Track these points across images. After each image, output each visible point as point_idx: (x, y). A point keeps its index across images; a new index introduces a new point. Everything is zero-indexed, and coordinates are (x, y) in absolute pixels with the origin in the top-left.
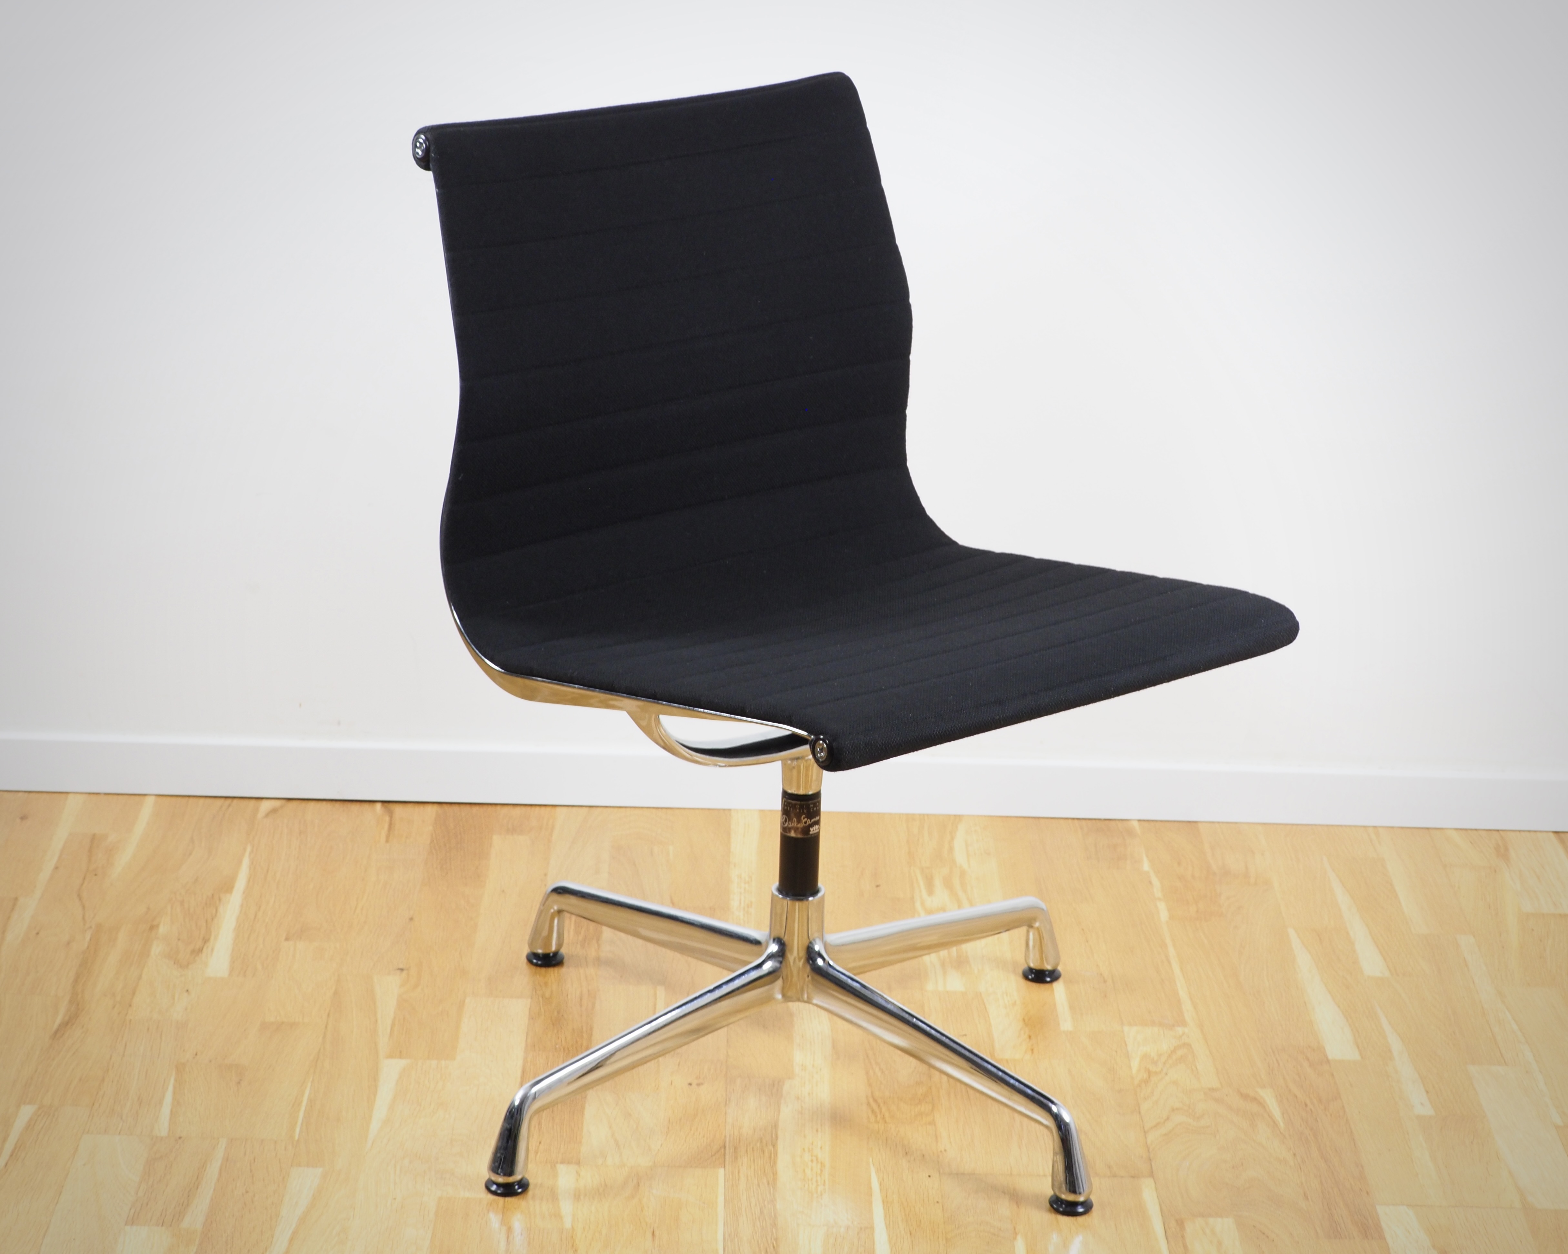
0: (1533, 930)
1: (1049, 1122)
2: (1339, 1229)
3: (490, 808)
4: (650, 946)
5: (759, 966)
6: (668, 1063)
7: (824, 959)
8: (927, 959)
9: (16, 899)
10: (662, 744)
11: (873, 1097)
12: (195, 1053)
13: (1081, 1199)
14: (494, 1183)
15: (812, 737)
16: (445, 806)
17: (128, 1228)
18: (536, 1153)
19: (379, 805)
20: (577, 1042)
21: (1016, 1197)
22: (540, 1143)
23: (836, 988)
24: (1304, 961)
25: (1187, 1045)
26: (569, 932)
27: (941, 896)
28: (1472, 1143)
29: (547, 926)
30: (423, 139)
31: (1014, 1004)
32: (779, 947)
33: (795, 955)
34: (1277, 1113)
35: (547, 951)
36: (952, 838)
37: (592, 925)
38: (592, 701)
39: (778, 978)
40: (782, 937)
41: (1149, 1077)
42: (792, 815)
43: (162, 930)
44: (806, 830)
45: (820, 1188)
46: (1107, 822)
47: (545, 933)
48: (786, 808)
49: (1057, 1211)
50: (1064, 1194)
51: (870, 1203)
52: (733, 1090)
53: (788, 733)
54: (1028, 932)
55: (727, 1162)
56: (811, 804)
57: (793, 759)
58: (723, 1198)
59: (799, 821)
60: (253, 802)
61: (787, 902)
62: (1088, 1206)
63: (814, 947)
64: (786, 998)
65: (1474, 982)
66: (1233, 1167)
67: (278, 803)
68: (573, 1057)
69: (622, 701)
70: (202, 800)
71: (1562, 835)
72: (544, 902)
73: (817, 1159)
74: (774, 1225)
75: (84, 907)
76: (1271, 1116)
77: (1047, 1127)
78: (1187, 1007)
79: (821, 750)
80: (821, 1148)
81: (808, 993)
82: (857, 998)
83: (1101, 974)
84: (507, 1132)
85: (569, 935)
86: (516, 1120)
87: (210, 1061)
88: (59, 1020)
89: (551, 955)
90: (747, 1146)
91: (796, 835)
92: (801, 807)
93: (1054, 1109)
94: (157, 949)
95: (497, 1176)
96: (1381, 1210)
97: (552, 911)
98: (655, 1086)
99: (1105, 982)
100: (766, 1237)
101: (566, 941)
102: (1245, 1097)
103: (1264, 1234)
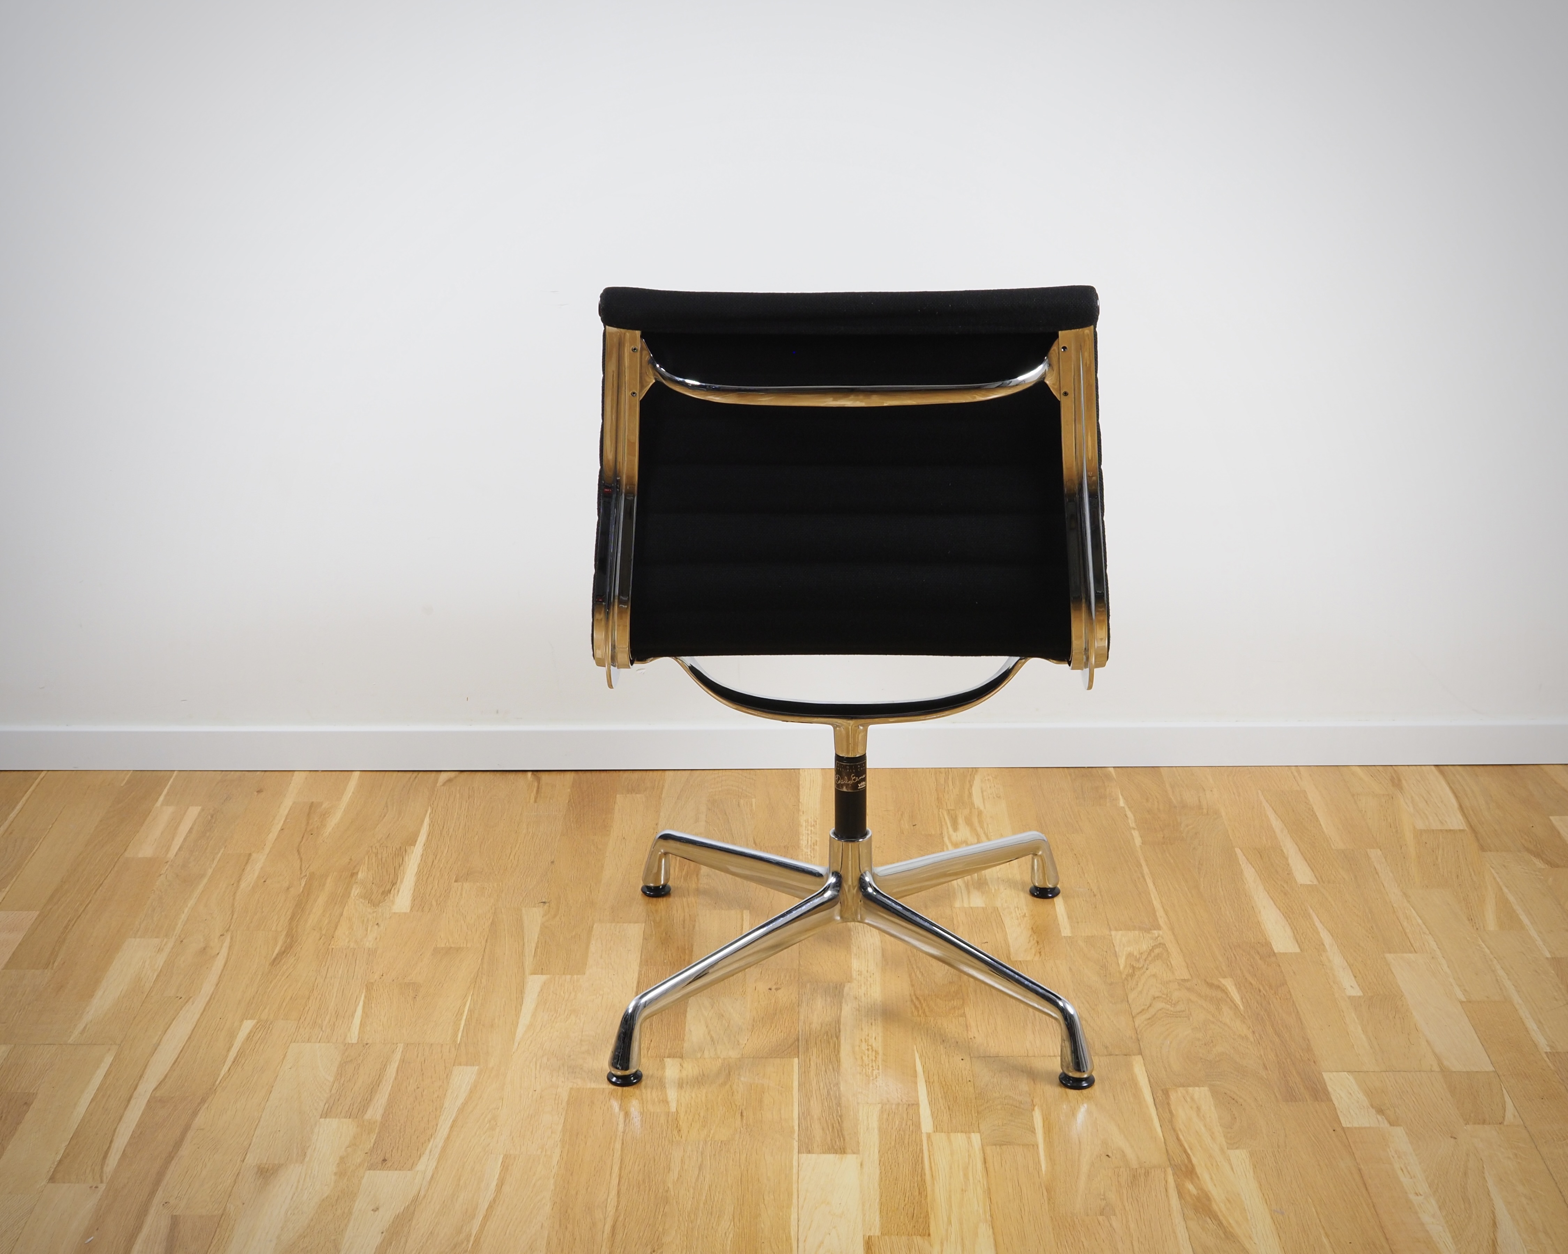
0: (1426, 843)
1: (1057, 1015)
2: (1294, 1094)
3: (615, 774)
4: (738, 879)
5: (821, 895)
6: (754, 972)
7: (873, 888)
8: (955, 883)
9: (250, 855)
11: (915, 995)
12: (382, 974)
13: (1086, 1076)
14: (615, 1076)
16: (580, 772)
17: (322, 1120)
18: (648, 1049)
19: (530, 774)
20: (680, 957)
21: (1032, 1075)
22: (651, 1041)
23: (883, 909)
24: (1250, 875)
25: (1162, 945)
26: (675, 869)
27: (963, 832)
28: (1394, 1017)
29: (656, 865)
31: (1024, 916)
32: (836, 880)
33: (850, 882)
34: (1237, 998)
35: (658, 885)
36: (971, 786)
37: (692, 864)
39: (836, 903)
40: (839, 871)
41: (1134, 972)
42: (844, 774)
43: (360, 876)
44: (855, 786)
45: (875, 1072)
46: (1090, 769)
47: (655, 870)
48: (838, 768)
49: (1066, 1086)
50: (1071, 1072)
51: (916, 1083)
52: (804, 992)
54: (1033, 859)
55: (800, 1053)
56: (859, 765)
58: (797, 1083)
59: (849, 779)
60: (434, 774)
61: (841, 843)
62: (1091, 1081)
63: (865, 878)
64: (844, 919)
65: (1384, 887)
66: (1205, 1045)
67: (453, 774)
71: (1442, 767)
72: (655, 845)
73: (872, 1048)
74: (839, 1104)
75: (301, 859)
76: (1232, 1001)
77: (1055, 1019)
78: (1160, 913)
80: (875, 1038)
81: (860, 915)
82: (899, 917)
83: (1091, 890)
84: (622, 1035)
85: (674, 872)
86: (630, 1024)
87: (393, 980)
88: (277, 950)
89: (661, 887)
90: (816, 1039)
91: (847, 790)
92: (851, 767)
93: (1061, 1004)
94: (355, 891)
95: (617, 1070)
96: (1326, 1076)
97: (660, 853)
98: (743, 991)
99: (1095, 895)
100: (833, 1115)
101: (672, 877)
102: (1211, 986)
103: (1234, 1099)
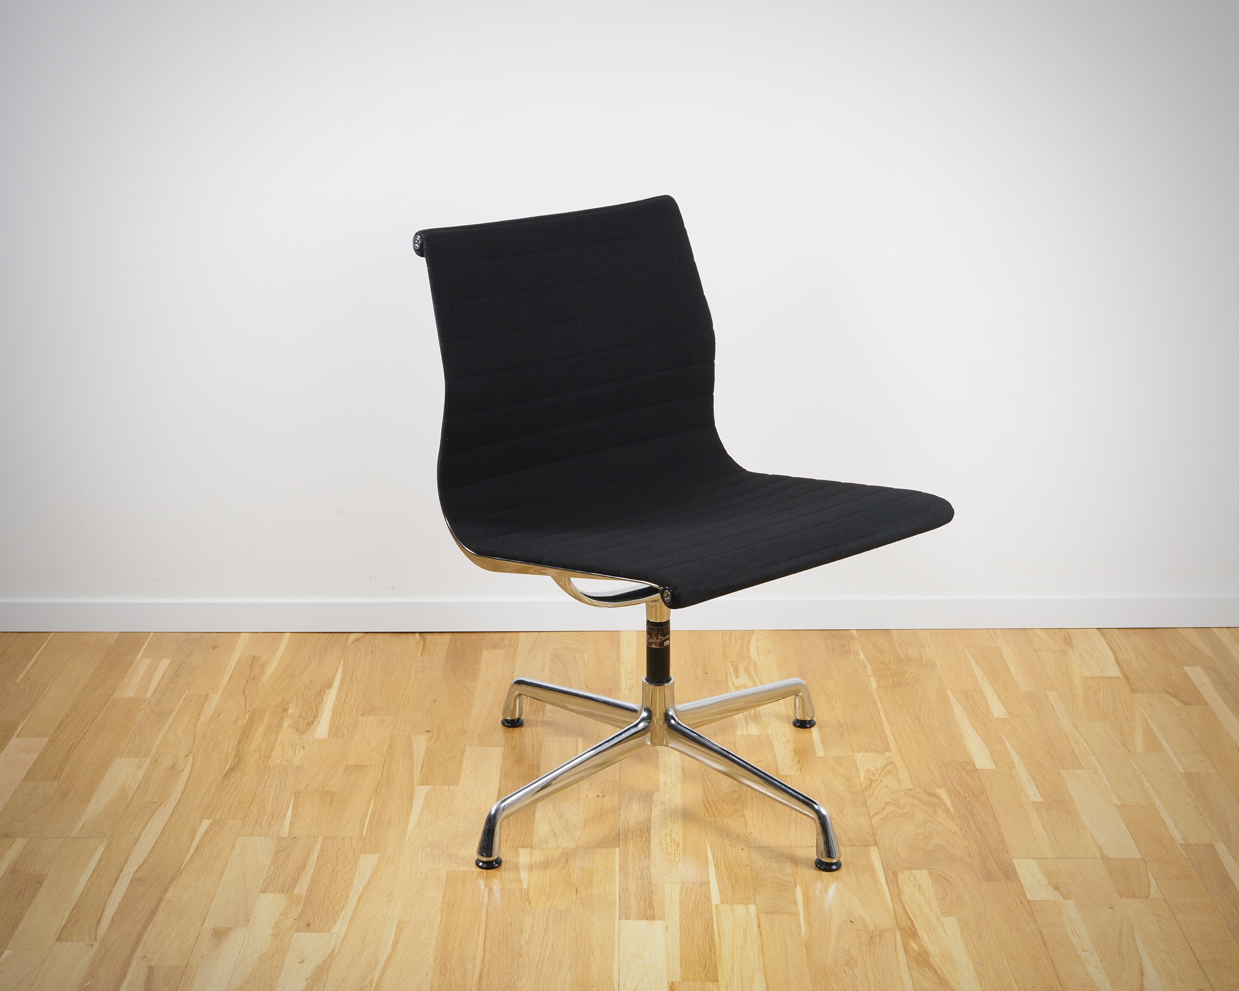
0: (1090, 686)
1: (813, 815)
2: (992, 875)
3: (481, 634)
4: (574, 714)
5: (636, 725)
6: (584, 784)
7: (675, 720)
8: (736, 716)
9: (208, 695)
10: (573, 595)
11: (707, 800)
12: (306, 785)
13: (835, 861)
14: (481, 861)
15: (661, 588)
16: (455, 633)
17: (261, 895)
18: (506, 841)
19: (417, 635)
20: (531, 772)
21: (795, 861)
22: (509, 835)
23: (682, 736)
24: (958, 710)
25: (892, 763)
27: (743, 678)
28: (1067, 818)
29: (512, 703)
30: (419, 238)
31: (789, 741)
32: (647, 713)
33: (658, 716)
34: (948, 803)
35: (513, 718)
36: (749, 644)
37: (540, 702)
38: (531, 570)
39: (648, 732)
40: (650, 708)
41: (871, 784)
42: (653, 635)
43: (290, 711)
44: (662, 643)
45: (677, 859)
46: (838, 631)
47: (512, 707)
48: (649, 630)
49: (820, 869)
50: (824, 858)
51: (707, 867)
52: (624, 799)
53: (649, 586)
54: (795, 699)
55: (620, 844)
56: (664, 627)
57: (652, 602)
58: (618, 867)
59: (657, 639)
60: (345, 635)
61: (652, 687)
62: (838, 865)
63: (669, 712)
64: (653, 744)
65: (1059, 720)
66: (925, 838)
67: (360, 635)
68: (528, 784)
69: (547, 570)
71: (1102, 630)
72: (511, 688)
73: (674, 841)
74: (649, 883)
75: (246, 699)
76: (945, 805)
77: (812, 818)
78: (891, 739)
79: (667, 596)
80: (677, 833)
81: (666, 740)
82: (695, 742)
83: (839, 722)
84: (487, 831)
85: (526, 707)
86: (493, 822)
87: (315, 790)
88: (228, 767)
89: (516, 720)
90: (632, 833)
91: (656, 646)
92: (658, 630)
93: (816, 807)
94: (287, 722)
95: (483, 857)
96: (1015, 861)
97: (515, 695)
98: (577, 798)
99: (842, 726)
100: (645, 891)
101: (524, 712)
102: (929, 794)
103: (946, 879)
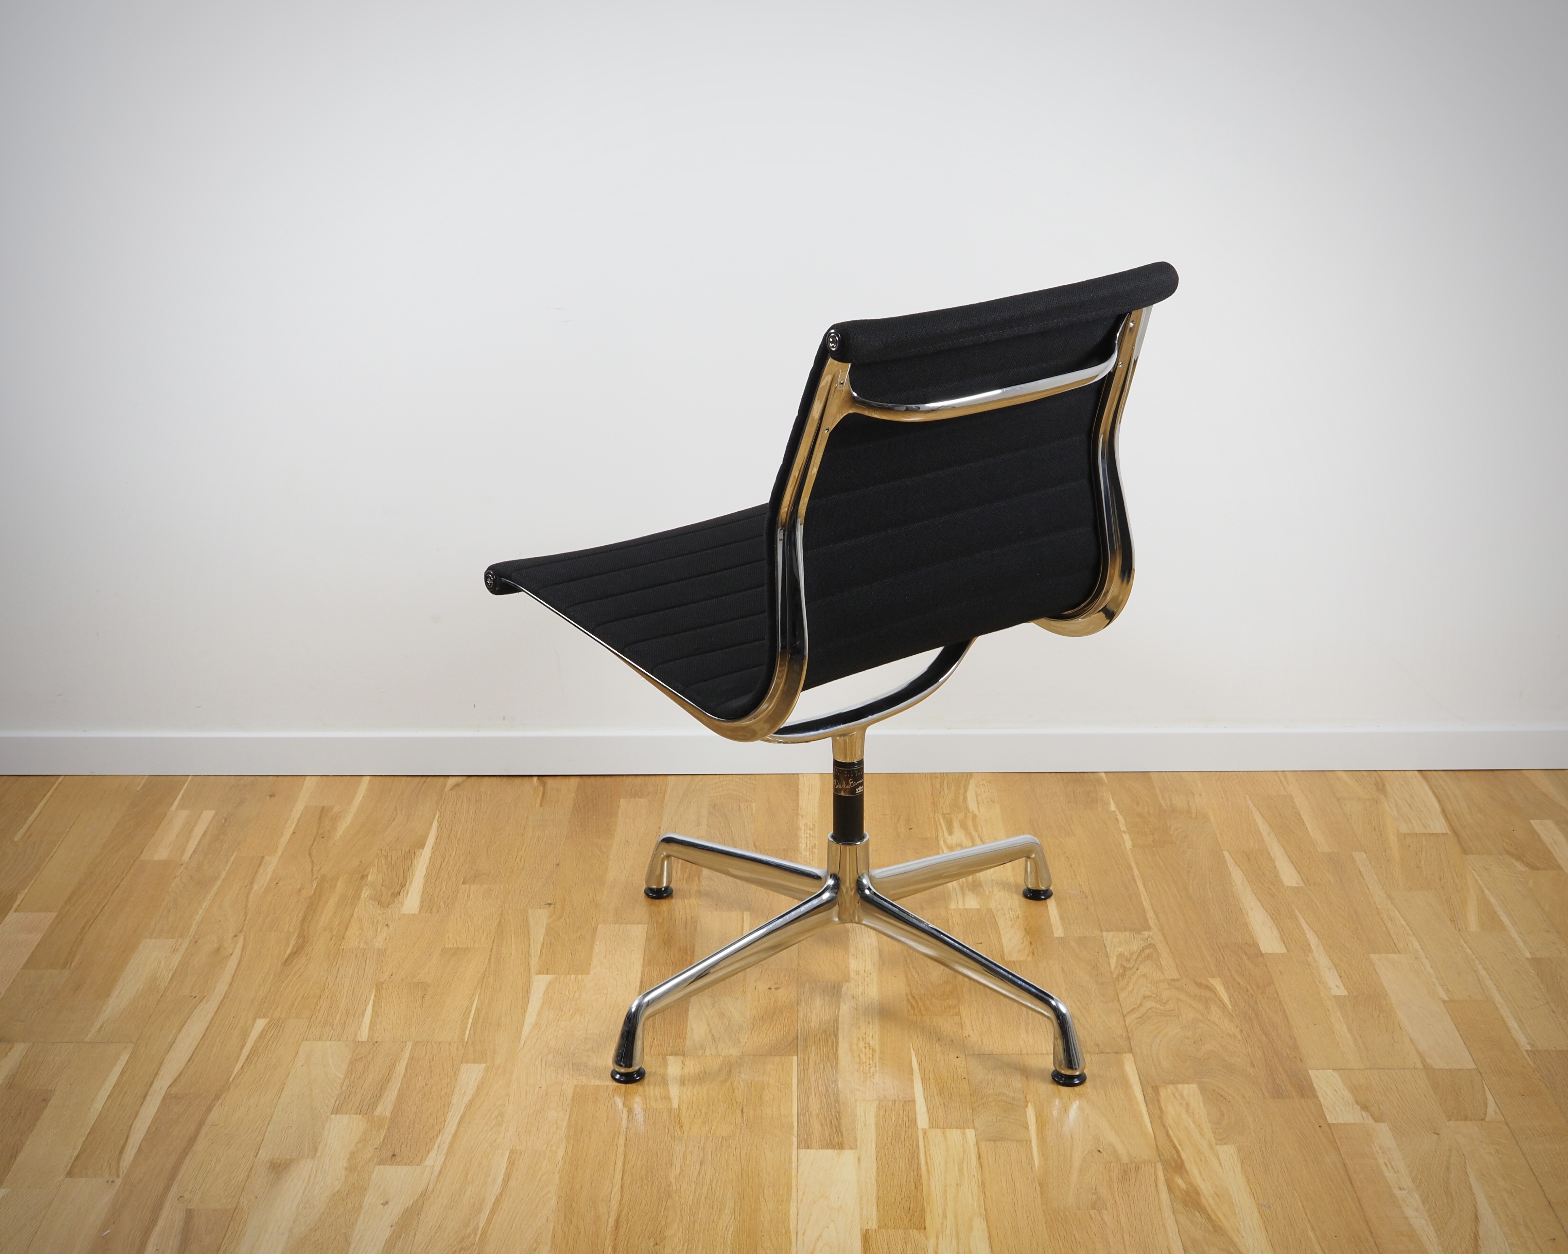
0: (1409, 846)
1: (1049, 1014)
2: (1281, 1091)
3: (618, 778)
4: (738, 881)
5: (820, 896)
6: (754, 972)
7: (870, 890)
8: (950, 884)
9: (263, 857)
11: (911, 994)
12: (391, 974)
13: (1077, 1073)
14: (618, 1073)
16: (584, 777)
17: (333, 1116)
18: (651, 1047)
19: (535, 779)
20: (683, 957)
21: (1026, 1072)
22: (654, 1039)
23: (879, 911)
24: (1238, 877)
25: (1152, 945)
26: (677, 871)
27: (959, 835)
28: (1379, 1016)
29: (659, 868)
31: (1018, 917)
32: (834, 881)
33: (848, 884)
34: (1225, 997)
35: (660, 887)
36: (966, 791)
37: (694, 866)
39: (834, 905)
40: (836, 872)
41: (1124, 972)
42: (842, 779)
43: (370, 878)
44: (853, 790)
45: (872, 1070)
46: (1082, 774)
47: (658, 873)
48: (836, 773)
49: (1058, 1083)
50: (1063, 1069)
51: (912, 1080)
52: (803, 992)
54: (1026, 862)
55: (799, 1051)
56: (856, 770)
58: (796, 1080)
59: (847, 784)
60: (442, 779)
61: (839, 847)
62: (1082, 1079)
63: (862, 880)
64: (842, 920)
65: (1368, 889)
66: (1194, 1043)
67: (460, 779)
68: (678, 972)
70: (404, 778)
71: (1424, 772)
72: (657, 847)
73: (869, 1046)
74: (837, 1101)
75: (313, 862)
76: (1221, 1000)
77: (1048, 1018)
78: (1150, 915)
80: (872, 1037)
81: (858, 916)
82: (896, 919)
83: (1083, 892)
84: (626, 1033)
85: (676, 875)
86: (633, 1022)
87: (402, 980)
88: (289, 951)
89: (663, 889)
90: (815, 1038)
91: (845, 794)
92: (849, 772)
93: (1053, 1003)
94: (366, 893)
95: (621, 1067)
96: (1312, 1073)
97: (662, 856)
98: (743, 991)
99: (1086, 897)
100: (831, 1111)
101: (674, 879)
102: (1199, 985)
103: (1222, 1096)
